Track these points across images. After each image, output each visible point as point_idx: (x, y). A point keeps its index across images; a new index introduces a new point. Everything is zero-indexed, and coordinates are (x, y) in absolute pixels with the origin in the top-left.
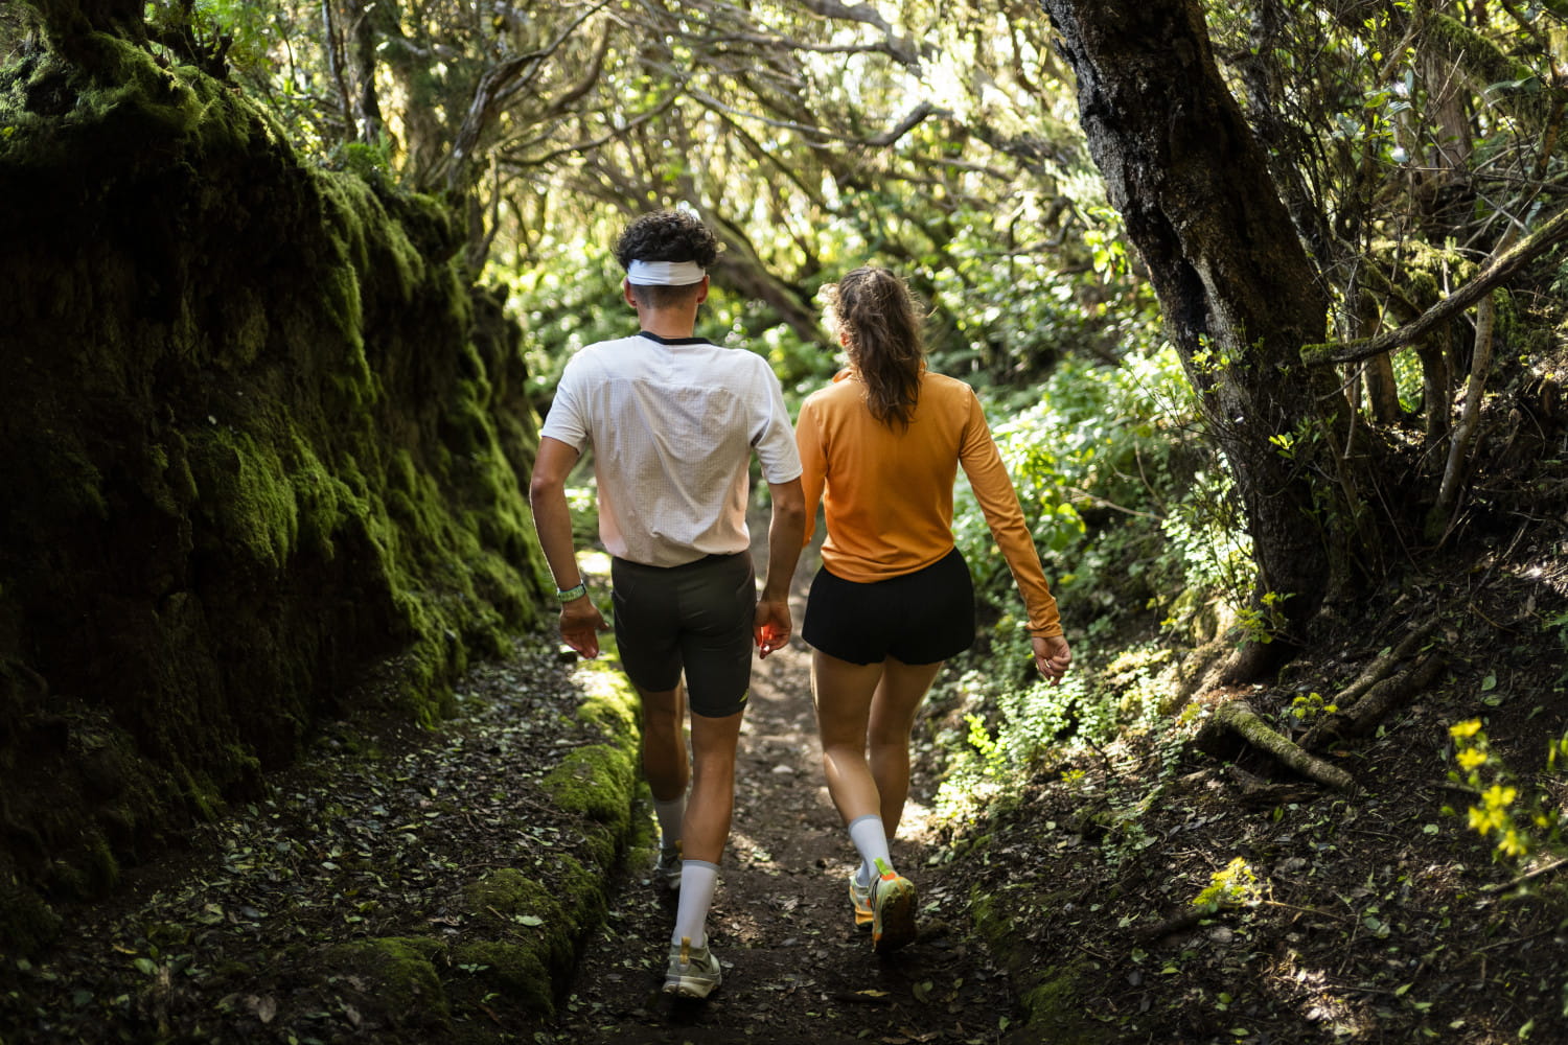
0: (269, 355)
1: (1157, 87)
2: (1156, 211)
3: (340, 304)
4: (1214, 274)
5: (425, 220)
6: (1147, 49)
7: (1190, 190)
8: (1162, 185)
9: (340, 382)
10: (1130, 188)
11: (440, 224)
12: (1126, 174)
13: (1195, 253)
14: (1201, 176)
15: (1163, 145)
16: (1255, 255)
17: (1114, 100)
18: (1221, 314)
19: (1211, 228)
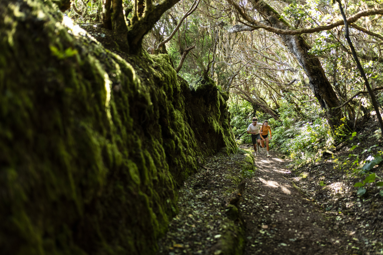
0: (212, 110)
1: (317, 79)
2: (318, 94)
3: (218, 105)
4: (325, 101)
5: (224, 95)
6: (316, 75)
7: (322, 91)
8: (318, 90)
9: (217, 115)
10: (315, 91)
11: (226, 96)
12: (314, 89)
13: (323, 98)
14: (323, 89)
15: (318, 86)
16: (331, 99)
17: (313, 81)
18: (326, 106)
19: (325, 95)
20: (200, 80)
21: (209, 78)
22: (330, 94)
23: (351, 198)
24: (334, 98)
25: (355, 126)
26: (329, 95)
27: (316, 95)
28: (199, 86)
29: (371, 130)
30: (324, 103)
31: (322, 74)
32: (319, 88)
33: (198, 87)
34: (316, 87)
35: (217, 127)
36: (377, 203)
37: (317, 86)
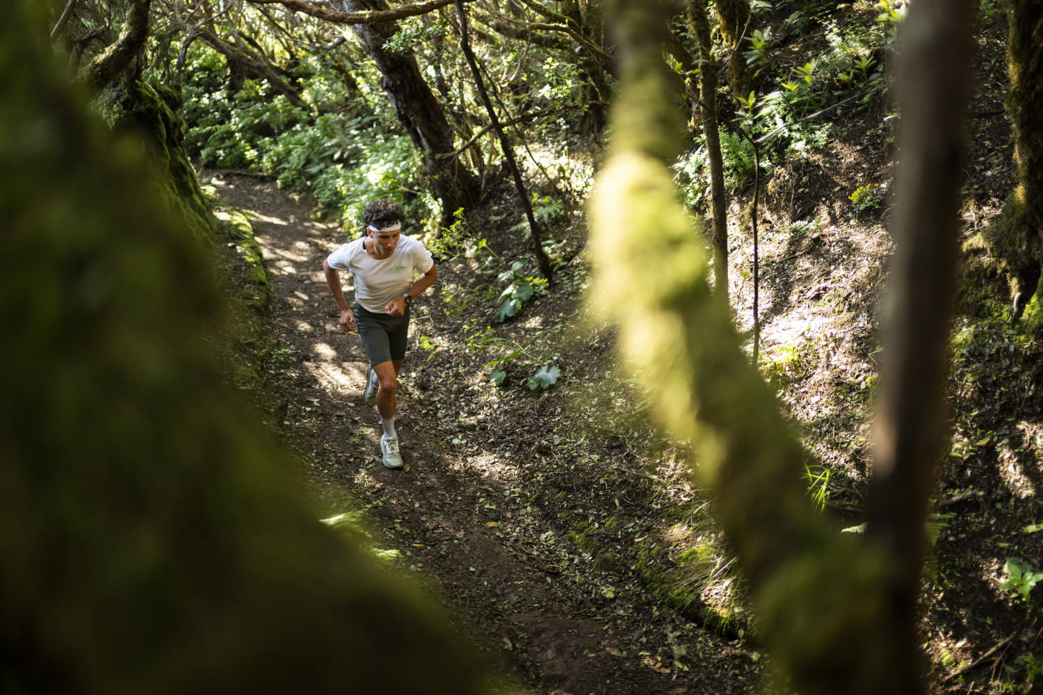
1: (402, 83)
2: (405, 114)
4: (421, 130)
7: (413, 109)
8: (406, 108)
10: (398, 108)
13: (416, 125)
14: (416, 105)
15: (405, 98)
16: (432, 125)
17: (393, 86)
18: (424, 142)
19: (419, 119)
20: (118, 97)
21: (141, 93)
22: (432, 113)
23: (481, 384)
24: (439, 123)
25: (485, 188)
26: (428, 116)
27: (401, 117)
28: (117, 115)
29: (514, 203)
30: (419, 135)
31: (412, 69)
32: (406, 101)
33: (116, 120)
34: (401, 100)
35: (170, 199)
36: (524, 400)
37: (401, 96)
